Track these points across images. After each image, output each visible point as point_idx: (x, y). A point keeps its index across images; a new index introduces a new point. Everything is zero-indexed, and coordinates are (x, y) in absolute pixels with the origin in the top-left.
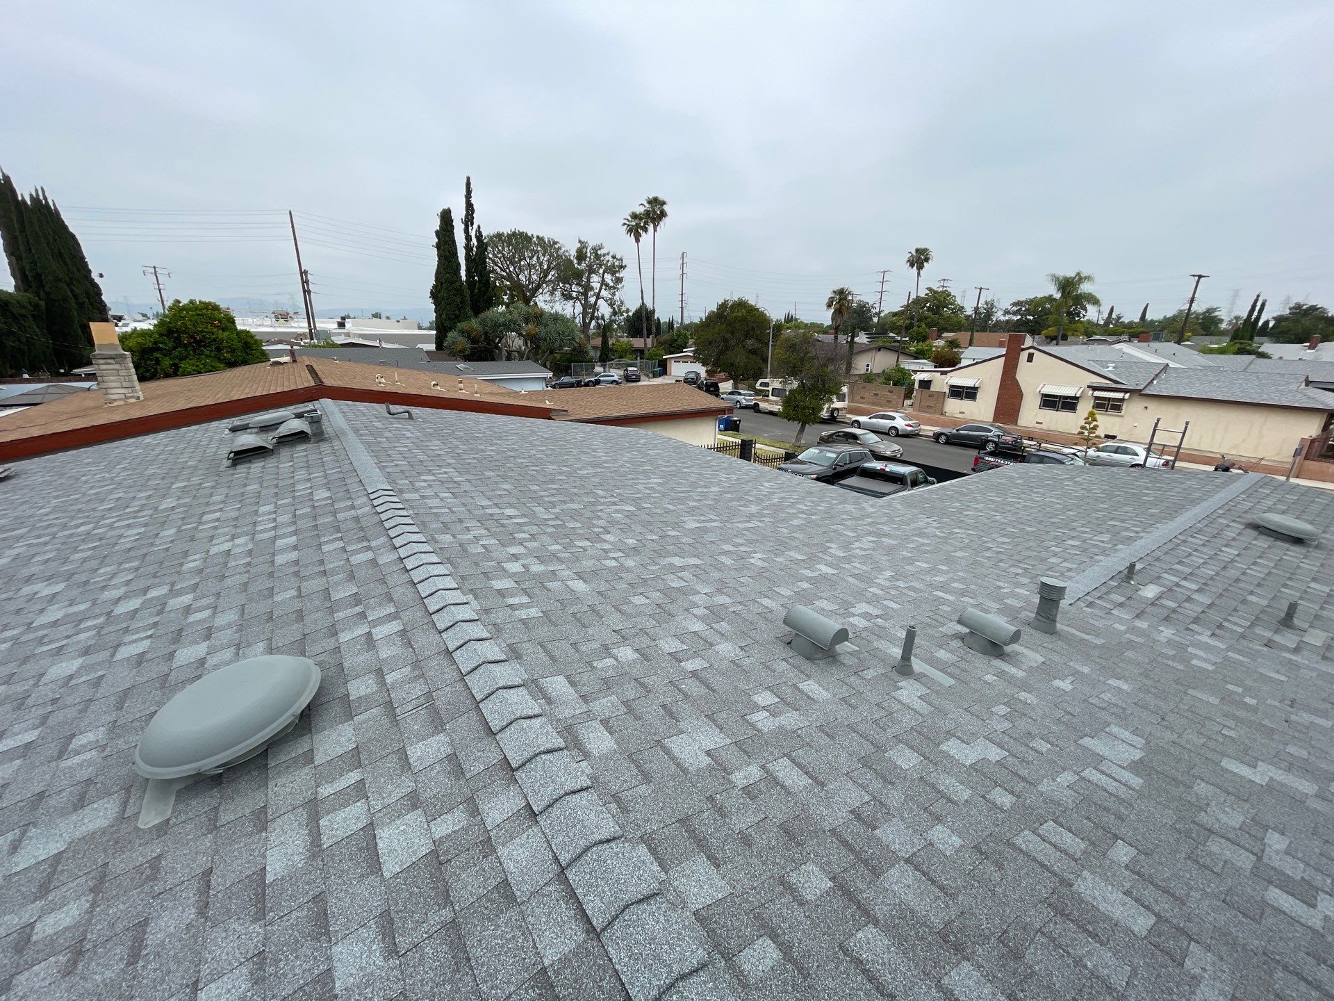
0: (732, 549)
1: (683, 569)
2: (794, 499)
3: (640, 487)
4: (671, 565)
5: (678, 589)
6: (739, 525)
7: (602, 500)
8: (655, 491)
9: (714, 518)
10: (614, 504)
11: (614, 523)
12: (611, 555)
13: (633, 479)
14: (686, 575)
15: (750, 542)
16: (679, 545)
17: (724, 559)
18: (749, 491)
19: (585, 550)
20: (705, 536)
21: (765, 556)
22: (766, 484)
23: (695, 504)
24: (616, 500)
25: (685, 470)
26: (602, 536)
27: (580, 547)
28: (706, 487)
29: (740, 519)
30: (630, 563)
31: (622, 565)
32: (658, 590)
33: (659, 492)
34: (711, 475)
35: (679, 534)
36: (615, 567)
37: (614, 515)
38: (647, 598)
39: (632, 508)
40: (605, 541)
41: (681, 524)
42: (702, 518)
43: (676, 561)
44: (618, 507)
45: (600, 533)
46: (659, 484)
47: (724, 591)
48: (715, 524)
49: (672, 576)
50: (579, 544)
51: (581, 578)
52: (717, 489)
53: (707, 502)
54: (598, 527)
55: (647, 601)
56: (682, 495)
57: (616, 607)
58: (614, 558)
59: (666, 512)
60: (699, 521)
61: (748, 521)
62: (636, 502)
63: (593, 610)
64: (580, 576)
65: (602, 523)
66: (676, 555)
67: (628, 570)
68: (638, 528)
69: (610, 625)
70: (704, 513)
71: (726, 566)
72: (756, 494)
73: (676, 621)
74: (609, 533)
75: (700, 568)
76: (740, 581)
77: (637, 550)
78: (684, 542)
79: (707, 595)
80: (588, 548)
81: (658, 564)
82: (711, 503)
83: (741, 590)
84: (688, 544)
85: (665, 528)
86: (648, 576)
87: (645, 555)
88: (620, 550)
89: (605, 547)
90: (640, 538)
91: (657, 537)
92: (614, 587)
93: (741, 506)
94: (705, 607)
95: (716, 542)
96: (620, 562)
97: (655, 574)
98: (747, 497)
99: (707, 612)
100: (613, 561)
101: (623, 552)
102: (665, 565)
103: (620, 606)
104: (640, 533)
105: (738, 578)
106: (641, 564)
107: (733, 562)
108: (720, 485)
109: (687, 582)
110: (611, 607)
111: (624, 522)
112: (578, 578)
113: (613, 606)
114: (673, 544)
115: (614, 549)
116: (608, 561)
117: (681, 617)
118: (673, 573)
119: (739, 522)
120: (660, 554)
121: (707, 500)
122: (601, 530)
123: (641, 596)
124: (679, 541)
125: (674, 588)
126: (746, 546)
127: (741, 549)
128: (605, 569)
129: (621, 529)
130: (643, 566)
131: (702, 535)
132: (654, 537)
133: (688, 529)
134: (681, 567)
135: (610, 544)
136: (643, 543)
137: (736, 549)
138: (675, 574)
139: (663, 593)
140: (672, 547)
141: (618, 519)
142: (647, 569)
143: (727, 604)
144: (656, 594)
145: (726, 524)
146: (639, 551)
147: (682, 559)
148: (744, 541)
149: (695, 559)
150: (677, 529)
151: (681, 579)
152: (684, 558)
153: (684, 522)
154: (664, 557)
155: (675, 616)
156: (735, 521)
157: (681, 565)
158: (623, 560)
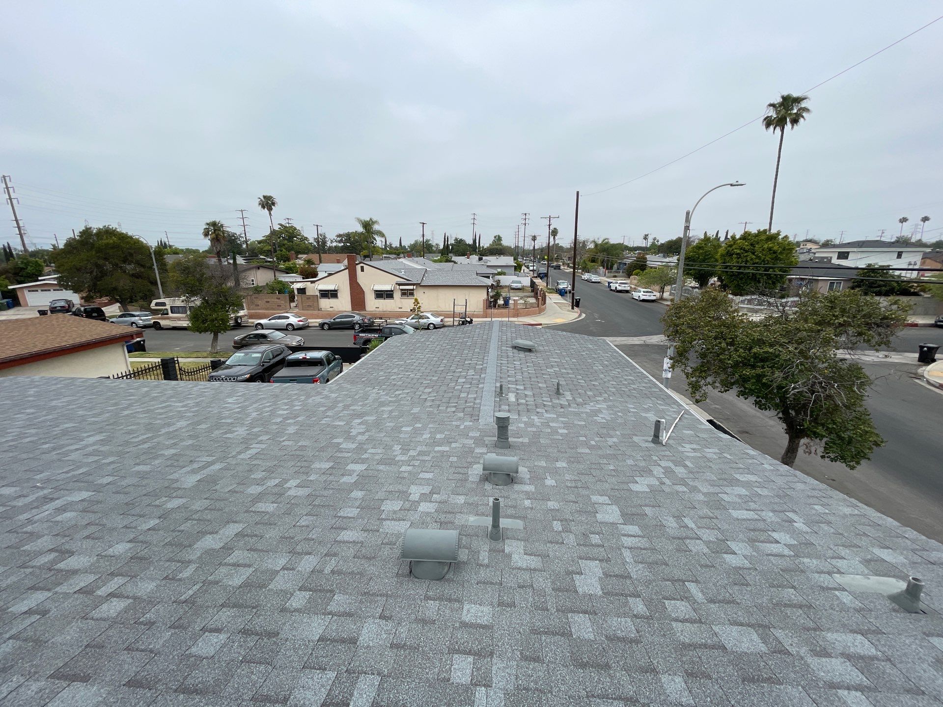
0: (259, 489)
1: (228, 549)
2: (268, 407)
3: (74, 456)
4: (210, 552)
5: (247, 585)
6: (242, 456)
7: (20, 503)
8: (105, 455)
9: (210, 459)
10: (47, 499)
11: (68, 532)
12: (101, 592)
13: (54, 449)
14: (237, 556)
15: (270, 471)
16: (195, 516)
17: (262, 507)
18: (220, 412)
19: (44, 613)
20: (218, 487)
21: (299, 481)
22: (230, 400)
23: (172, 451)
24: (46, 491)
25: (126, 413)
26: (61, 565)
27: (29, 612)
28: (169, 425)
29: (238, 450)
30: (146, 587)
31: (135, 598)
32: (223, 606)
33: (111, 454)
34: (162, 408)
35: (184, 500)
36: (126, 610)
37: (59, 518)
38: (218, 630)
39: (85, 495)
40: (75, 572)
41: (175, 485)
42: (195, 466)
43: (209, 542)
44: (58, 503)
45: (55, 561)
46: (103, 442)
47: (299, 548)
48: (217, 466)
49: (223, 570)
50: (23, 607)
51: (73, 678)
52: (182, 423)
53: (184, 443)
54: (40, 553)
55: (223, 637)
56: (146, 446)
57: (182, 689)
58: (112, 595)
59: (143, 478)
60: (194, 472)
61: (248, 448)
62: (83, 482)
64: (68, 674)
65: (45, 542)
66: (203, 533)
67: (151, 601)
68: (118, 521)
70: (192, 459)
71: (272, 515)
72: (230, 414)
73: (287, 640)
74: (71, 553)
75: (247, 535)
76: (303, 526)
77: (141, 559)
78: (199, 509)
79: (287, 569)
80: (48, 605)
81: (190, 562)
82: (190, 442)
83: (314, 537)
84: (206, 509)
85: (157, 503)
86: (191, 592)
87: (160, 560)
88: (113, 574)
89: (82, 584)
90: (132, 536)
91: (157, 521)
92: (151, 651)
93: (226, 433)
94: (300, 590)
95: (237, 490)
96: (128, 597)
97: (198, 582)
98: (223, 421)
99: (307, 594)
100: (115, 601)
101: (122, 575)
102: (200, 557)
103: (190, 681)
104: (126, 527)
105: (298, 524)
106: (165, 578)
107: (275, 505)
108: (182, 417)
109: (249, 566)
110: (174, 695)
111: (86, 522)
112: (65, 684)
113: (175, 691)
114: (187, 519)
115: (99, 578)
116: (105, 607)
117: (286, 627)
118: (220, 564)
119: (239, 453)
120: (181, 545)
121: (182, 440)
122: (53, 555)
123: (207, 634)
124: (191, 511)
125: (240, 587)
126: (271, 478)
127: (269, 484)
128: (110, 627)
129: (88, 537)
130: (170, 579)
131: (214, 488)
132: (152, 523)
133: (190, 489)
134: (223, 548)
135: (86, 572)
136: (142, 542)
137: (265, 487)
138: (226, 564)
139: (234, 606)
140: (189, 524)
141: (73, 522)
142: (180, 580)
143: (318, 567)
144: (225, 615)
145: (227, 461)
146: (146, 559)
147: (215, 535)
148: (264, 473)
149: (231, 525)
150: (174, 494)
151: (238, 566)
152: (217, 532)
153: (177, 481)
154: (190, 546)
155: (278, 634)
156: (234, 453)
157: (222, 545)
158: (130, 589)
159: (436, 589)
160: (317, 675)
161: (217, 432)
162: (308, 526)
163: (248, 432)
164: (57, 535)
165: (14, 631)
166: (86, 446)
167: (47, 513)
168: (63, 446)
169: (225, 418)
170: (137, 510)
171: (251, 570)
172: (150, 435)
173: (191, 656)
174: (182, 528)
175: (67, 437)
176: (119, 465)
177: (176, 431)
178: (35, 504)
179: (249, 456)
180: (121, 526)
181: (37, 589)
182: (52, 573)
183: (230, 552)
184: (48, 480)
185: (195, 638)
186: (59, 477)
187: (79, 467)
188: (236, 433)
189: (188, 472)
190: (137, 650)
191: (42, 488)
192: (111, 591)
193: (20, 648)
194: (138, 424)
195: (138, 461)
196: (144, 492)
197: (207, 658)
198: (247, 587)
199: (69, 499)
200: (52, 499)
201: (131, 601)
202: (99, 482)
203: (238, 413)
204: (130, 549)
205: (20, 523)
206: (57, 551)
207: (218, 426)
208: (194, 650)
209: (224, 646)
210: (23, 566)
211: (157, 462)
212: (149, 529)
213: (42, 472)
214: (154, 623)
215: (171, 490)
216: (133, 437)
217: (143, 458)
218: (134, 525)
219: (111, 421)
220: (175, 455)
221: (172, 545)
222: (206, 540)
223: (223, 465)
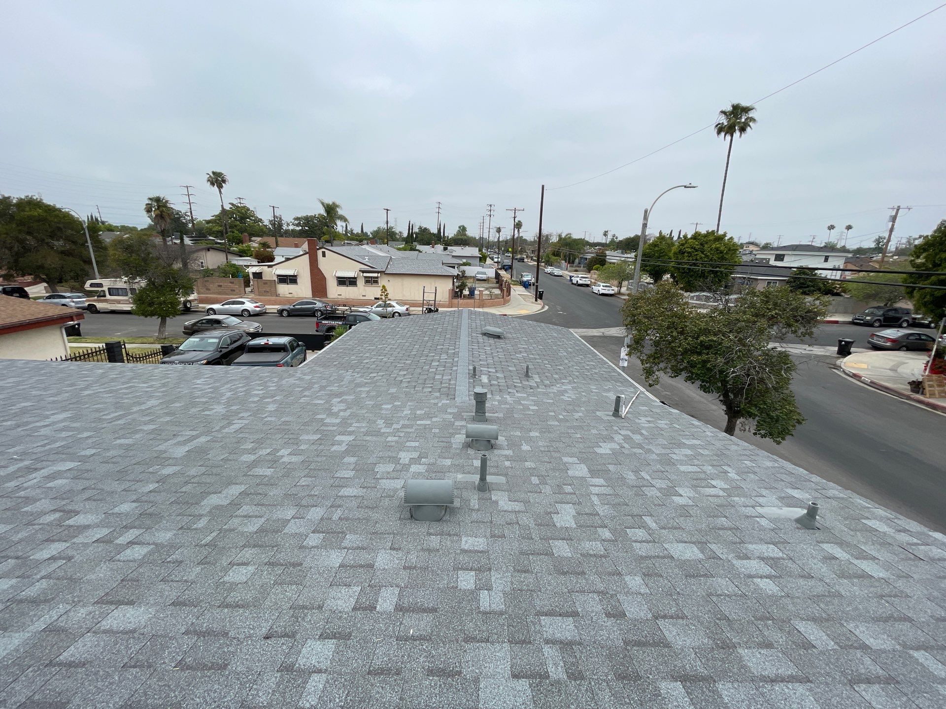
0: (252, 457)
1: (235, 504)
2: (241, 387)
3: (44, 432)
4: (218, 507)
5: (261, 530)
6: (227, 430)
8: (80, 430)
9: (194, 433)
10: (30, 470)
11: (68, 494)
12: (120, 541)
13: (19, 426)
14: (246, 509)
15: (260, 443)
16: (195, 480)
17: (259, 471)
19: (69, 559)
20: (209, 456)
21: (290, 450)
22: (198, 382)
23: (152, 427)
24: (26, 463)
25: (87, 392)
26: (70, 522)
27: (53, 558)
28: (140, 404)
29: (221, 425)
30: (164, 536)
31: (156, 544)
32: (244, 546)
33: (85, 429)
34: (126, 388)
35: (178, 468)
36: (150, 553)
37: (51, 485)
38: (246, 564)
39: (71, 465)
40: (87, 527)
41: (164, 455)
42: (180, 439)
43: (214, 500)
44: (44, 472)
45: (61, 520)
46: (72, 419)
47: (304, 502)
48: (203, 439)
49: (236, 521)
50: (45, 554)
51: (119, 603)
52: (153, 402)
53: (161, 420)
54: (43, 513)
55: (251, 568)
56: (121, 422)
57: (224, 605)
58: (131, 543)
59: (127, 450)
60: (179, 444)
61: (230, 424)
62: (64, 453)
63: (199, 634)
64: (112, 600)
65: (44, 504)
66: (205, 494)
67: (172, 546)
69: (250, 636)
70: (175, 433)
71: (272, 477)
72: (202, 394)
73: (311, 568)
74: (77, 513)
75: (251, 494)
76: (303, 486)
77: (151, 515)
78: (195, 474)
79: (297, 518)
80: (70, 553)
81: (201, 516)
82: (168, 419)
83: (316, 493)
84: (204, 474)
85: (151, 470)
86: (210, 538)
87: (170, 515)
88: (127, 528)
89: (98, 536)
90: (134, 497)
91: (157, 485)
92: (186, 581)
93: (203, 411)
94: (313, 532)
95: (230, 458)
96: (148, 544)
97: (214, 531)
98: (197, 400)
99: (321, 536)
100: (137, 548)
101: (135, 527)
102: (210, 512)
103: (229, 600)
104: (124, 490)
105: (298, 484)
106: (181, 528)
107: (272, 470)
108: (151, 397)
109: (261, 517)
110: (218, 610)
111: (82, 488)
112: (113, 607)
113: (219, 607)
114: (187, 483)
115: (114, 531)
116: (128, 552)
117: (308, 559)
118: (231, 516)
119: (223, 427)
120: (187, 503)
121: (159, 417)
122: (57, 515)
123: (235, 567)
124: (188, 476)
125: (256, 532)
126: (262, 448)
127: (260, 453)
128: (140, 566)
129: (88, 499)
130: (185, 529)
131: (206, 457)
132: (151, 487)
133: (181, 458)
134: (230, 504)
135: (99, 526)
136: (146, 502)
137: (257, 456)
138: (236, 516)
139: (254, 546)
140: (190, 486)
141: (68, 488)
142: (196, 529)
143: (325, 516)
144: (248, 553)
145: (213, 434)
146: (156, 515)
147: (219, 495)
148: (252, 444)
149: (233, 486)
150: (167, 463)
151: (249, 517)
152: (220, 492)
153: (165, 452)
154: (196, 503)
155: (302, 564)
156: (217, 428)
157: (228, 502)
158: (147, 537)
159: (435, 527)
160: (344, 590)
161: (193, 410)
162: (308, 486)
163: (227, 410)
164: (55, 498)
165: (43, 573)
166: (54, 423)
167: (35, 481)
168: (27, 423)
169: (198, 397)
170: (132, 477)
171: (263, 520)
172: (121, 413)
173: (224, 583)
174: (184, 489)
175: (28, 415)
176: (98, 439)
177: (149, 409)
178: (20, 474)
179: (234, 431)
180: (119, 490)
181: (53, 541)
182: (63, 528)
183: (239, 506)
184: (24, 453)
185: (226, 570)
186: (35, 450)
187: (55, 441)
188: (215, 411)
189: (175, 444)
190: (172, 581)
191: (21, 460)
192: (129, 540)
193: (56, 584)
194: (106, 403)
195: (117, 435)
196: (133, 462)
197: (240, 583)
198: (263, 532)
199: (55, 468)
200: (36, 469)
201: (152, 546)
202: (83, 453)
203: (211, 392)
204: (137, 507)
205: (10, 490)
206: (61, 511)
207: (194, 405)
208: (226, 579)
209: (254, 574)
210: (30, 524)
211: (137, 436)
212: (150, 492)
213: (14, 446)
214: (181, 562)
215: (162, 459)
216: (104, 415)
217: (121, 433)
218: (133, 488)
219: (74, 400)
220: (156, 429)
221: (177, 503)
222: (212, 499)
223: (209, 438)
